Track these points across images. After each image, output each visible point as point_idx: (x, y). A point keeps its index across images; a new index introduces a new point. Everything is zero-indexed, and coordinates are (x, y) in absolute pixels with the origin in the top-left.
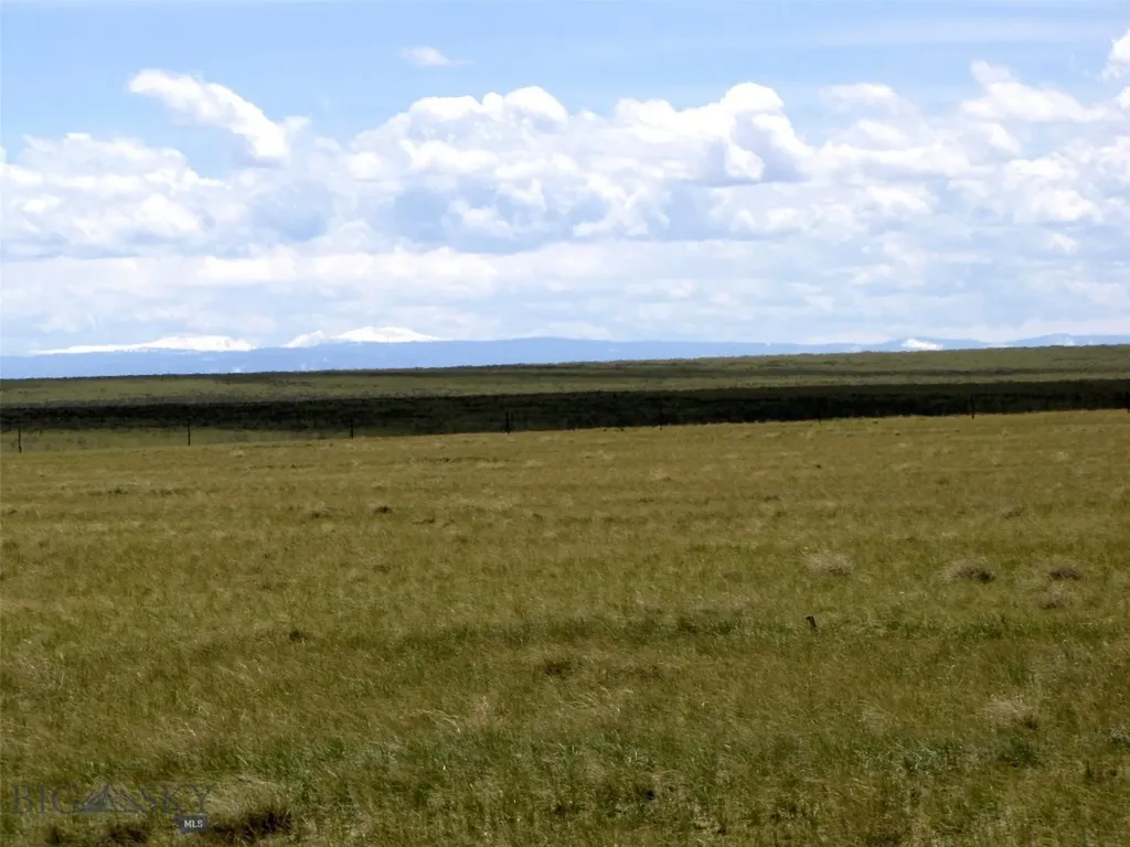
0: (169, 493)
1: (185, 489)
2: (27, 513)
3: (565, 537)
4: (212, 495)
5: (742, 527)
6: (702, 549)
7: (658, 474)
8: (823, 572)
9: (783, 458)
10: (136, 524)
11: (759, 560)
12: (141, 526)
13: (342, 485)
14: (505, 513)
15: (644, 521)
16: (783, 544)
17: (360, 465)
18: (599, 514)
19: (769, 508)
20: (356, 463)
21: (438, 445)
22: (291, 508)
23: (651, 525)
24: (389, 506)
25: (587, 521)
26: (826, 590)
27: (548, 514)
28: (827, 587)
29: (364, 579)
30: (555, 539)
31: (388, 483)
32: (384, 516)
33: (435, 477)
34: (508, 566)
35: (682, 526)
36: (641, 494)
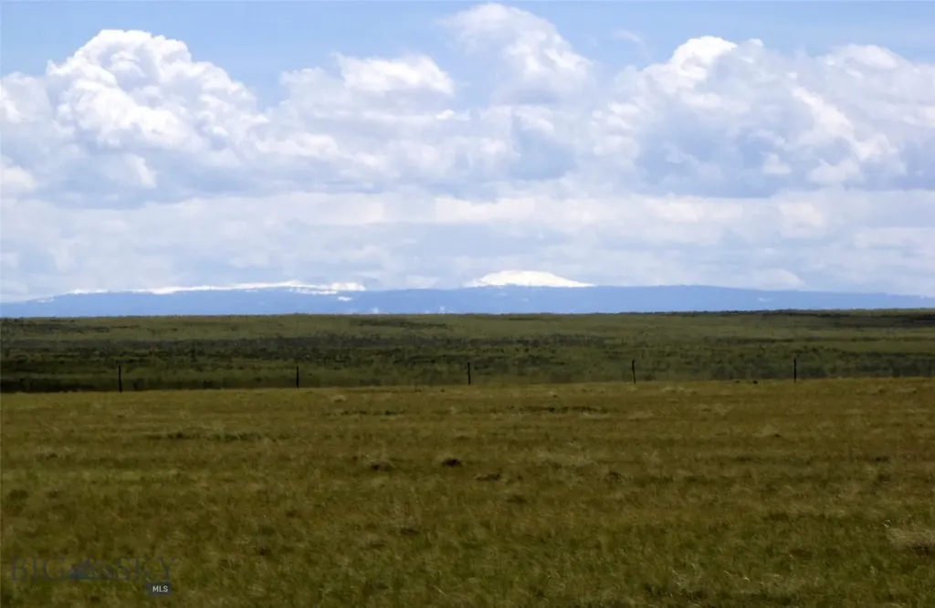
0: (234, 438)
1: (252, 435)
2: (68, 457)
3: (633, 501)
4: (280, 443)
5: (838, 491)
6: (782, 517)
7: (767, 431)
8: (907, 550)
9: (907, 415)
10: (173, 472)
11: (840, 532)
12: (179, 475)
13: (425, 433)
14: (580, 471)
15: (729, 482)
16: (873, 513)
17: (459, 413)
18: (682, 473)
19: (871, 470)
20: (453, 409)
21: (552, 393)
22: (355, 458)
23: (736, 488)
24: (459, 458)
25: (668, 480)
26: (904, 572)
27: (627, 473)
28: (907, 568)
29: (379, 546)
30: (620, 502)
31: (473, 433)
32: (450, 469)
33: (529, 427)
34: (553, 533)
35: (770, 489)
36: (740, 452)
